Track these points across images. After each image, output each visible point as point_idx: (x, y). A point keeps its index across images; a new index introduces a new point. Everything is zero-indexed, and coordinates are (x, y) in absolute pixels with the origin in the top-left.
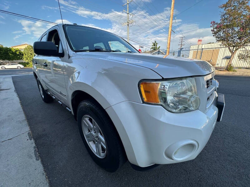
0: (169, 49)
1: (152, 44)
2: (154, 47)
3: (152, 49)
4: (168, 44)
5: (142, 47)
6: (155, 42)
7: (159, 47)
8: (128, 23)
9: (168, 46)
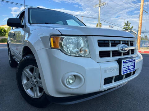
0: (141, 29)
1: (125, 24)
2: (126, 27)
3: (124, 29)
4: (140, 24)
5: (111, 27)
6: (128, 22)
7: (132, 27)
8: (100, 5)
9: (140, 26)
